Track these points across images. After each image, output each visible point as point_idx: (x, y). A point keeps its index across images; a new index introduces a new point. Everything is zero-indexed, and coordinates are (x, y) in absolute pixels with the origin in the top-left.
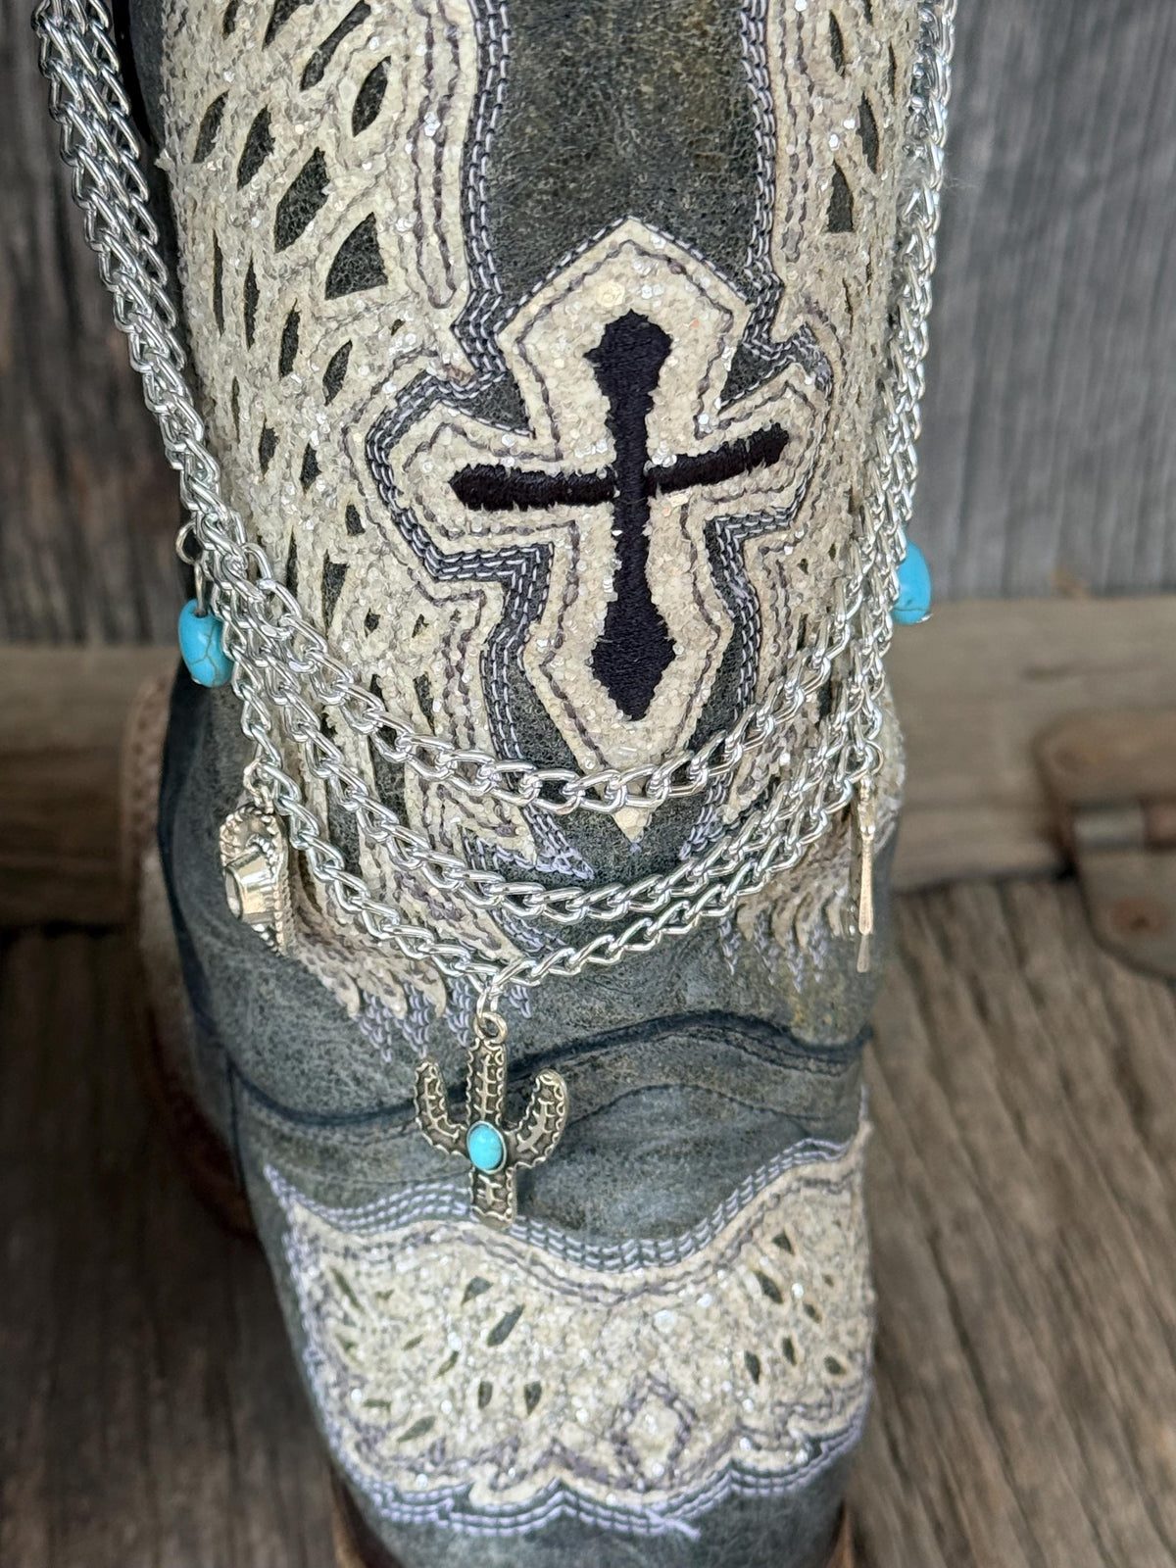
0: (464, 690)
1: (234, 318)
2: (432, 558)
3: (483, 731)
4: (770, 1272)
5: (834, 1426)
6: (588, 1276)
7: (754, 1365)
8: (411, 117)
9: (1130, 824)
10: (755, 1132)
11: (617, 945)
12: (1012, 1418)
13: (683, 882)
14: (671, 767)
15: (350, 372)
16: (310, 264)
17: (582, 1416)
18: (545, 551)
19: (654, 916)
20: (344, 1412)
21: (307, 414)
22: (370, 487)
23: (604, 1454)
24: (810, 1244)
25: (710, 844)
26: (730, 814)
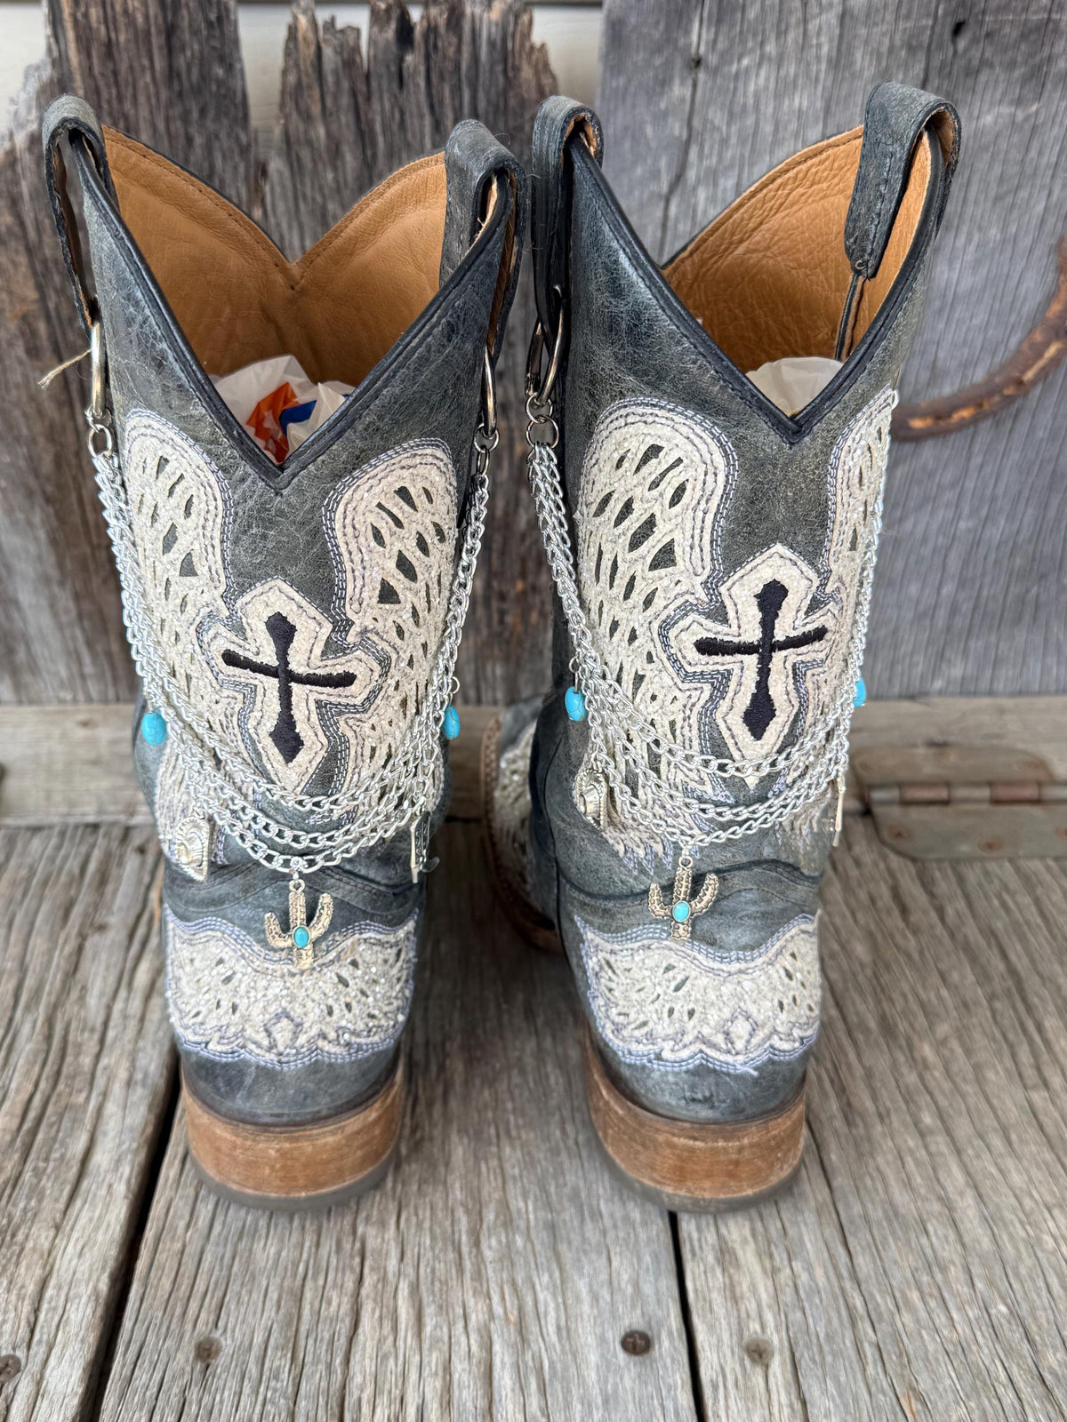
0: (690, 726)
1: (605, 577)
2: (682, 673)
3: (696, 743)
4: (789, 968)
5: (809, 1032)
6: (716, 965)
7: (781, 1005)
8: (695, 502)
9: (894, 794)
10: (784, 910)
11: (741, 831)
12: (860, 1037)
13: (770, 807)
14: (770, 760)
15: (656, 600)
16: (644, 558)
17: (712, 1023)
18: (729, 672)
19: (756, 820)
20: (608, 1017)
21: (634, 616)
22: (659, 645)
23: (719, 1039)
24: (803, 957)
25: (781, 792)
26: (789, 780)
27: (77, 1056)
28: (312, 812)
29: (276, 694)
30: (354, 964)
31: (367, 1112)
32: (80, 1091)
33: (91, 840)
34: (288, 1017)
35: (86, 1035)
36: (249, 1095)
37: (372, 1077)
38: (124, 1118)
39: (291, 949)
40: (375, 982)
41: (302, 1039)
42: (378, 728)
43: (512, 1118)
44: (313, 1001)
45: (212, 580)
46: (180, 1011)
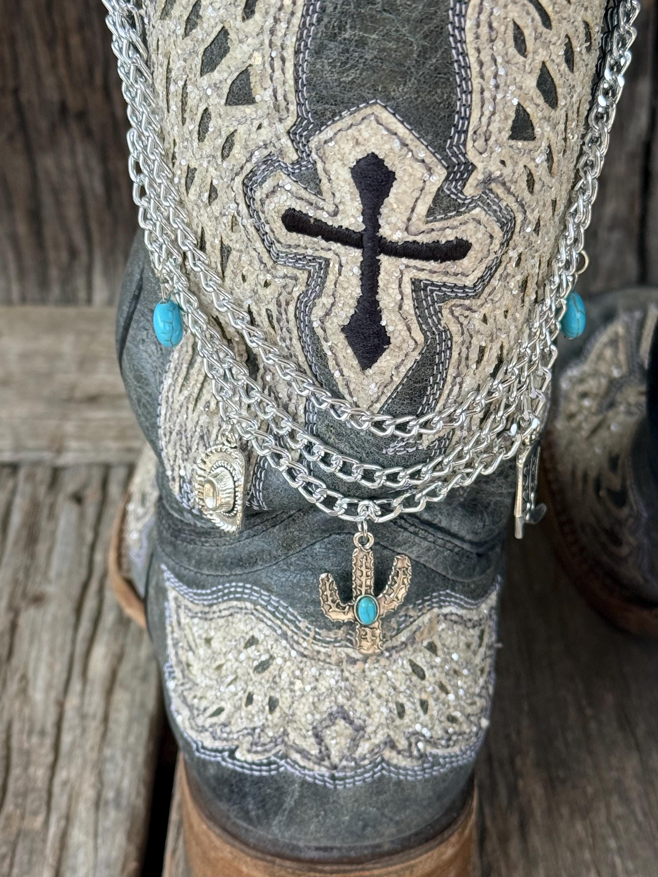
2: (274, 251)
27: (26, 767)
28: (394, 437)
29: (357, 271)
30: (432, 648)
31: (442, 848)
32: (35, 813)
33: (10, 484)
34: (346, 717)
35: (35, 740)
36: (291, 820)
37: (447, 801)
38: (96, 848)
39: (351, 624)
40: (456, 672)
41: (364, 748)
42: (491, 321)
43: (618, 861)
44: (379, 696)
45: (277, 108)
46: (191, 707)
